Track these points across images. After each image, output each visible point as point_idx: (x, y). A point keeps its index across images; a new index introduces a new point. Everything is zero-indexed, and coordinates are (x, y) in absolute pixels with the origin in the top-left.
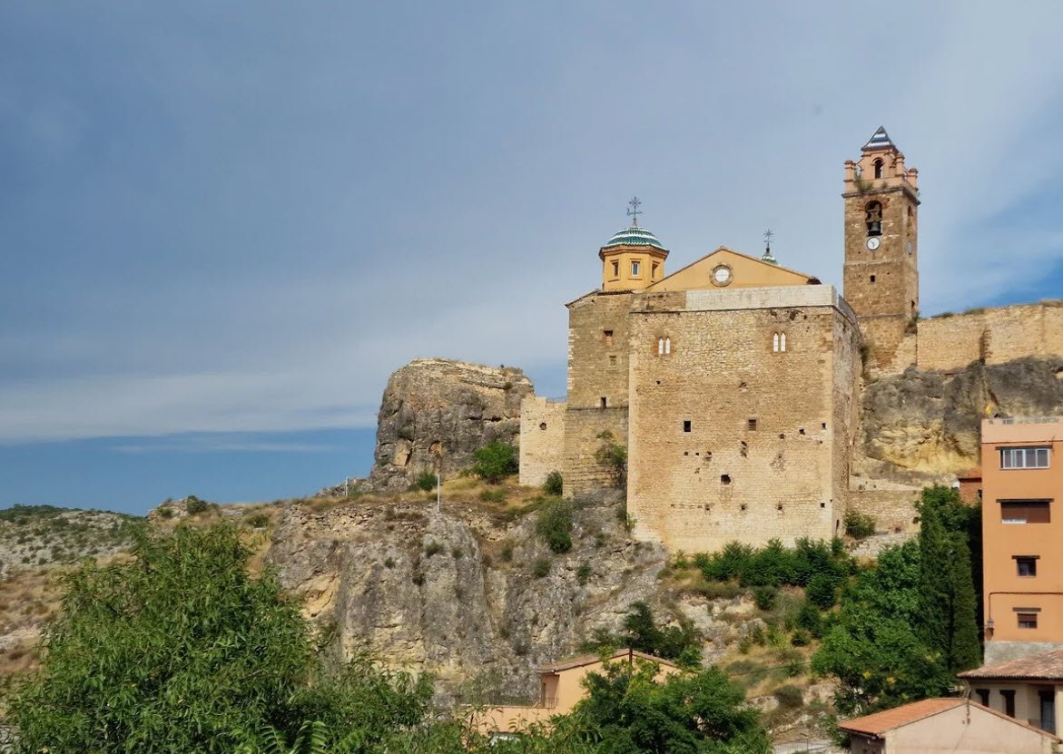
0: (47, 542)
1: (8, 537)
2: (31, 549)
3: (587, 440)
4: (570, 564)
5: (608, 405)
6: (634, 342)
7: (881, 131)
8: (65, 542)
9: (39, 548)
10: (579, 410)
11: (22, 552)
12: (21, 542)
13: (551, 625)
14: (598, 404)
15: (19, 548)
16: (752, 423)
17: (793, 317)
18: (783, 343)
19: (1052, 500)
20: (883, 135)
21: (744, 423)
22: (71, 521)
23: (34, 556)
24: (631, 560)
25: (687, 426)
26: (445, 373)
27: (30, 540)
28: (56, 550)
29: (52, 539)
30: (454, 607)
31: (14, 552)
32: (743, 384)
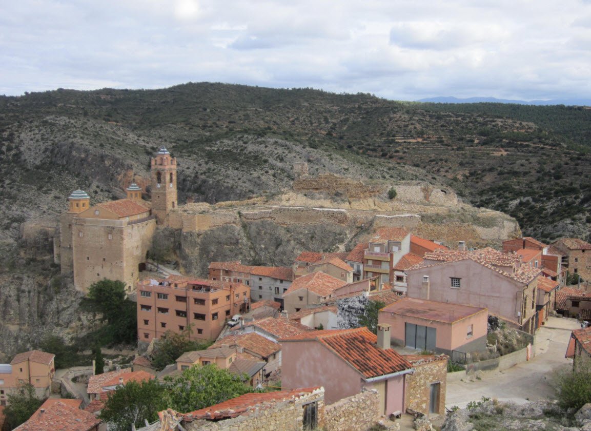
0: (40, 131)
1: (26, 129)
2: (34, 134)
3: (66, 257)
4: (58, 298)
6: (73, 232)
8: (46, 131)
9: (37, 134)
10: (64, 247)
11: (30, 136)
12: (30, 131)
13: (51, 317)
14: (69, 247)
15: (29, 134)
16: (104, 259)
17: (113, 229)
18: (111, 237)
19: (151, 306)
21: (102, 259)
22: (50, 121)
23: (35, 138)
24: (74, 297)
25: (88, 258)
26: (36, 225)
27: (33, 130)
28: (43, 135)
29: (42, 130)
30: (27, 309)
31: (28, 136)
32: (101, 248)
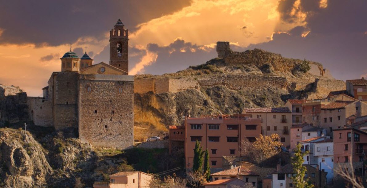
3: (63, 114)
5: (69, 104)
6: (81, 88)
7: (120, 20)
10: (60, 105)
16: (113, 112)
17: (124, 83)
18: (121, 90)
19: (202, 137)
20: (120, 22)
21: (111, 112)
25: (96, 112)
32: (111, 101)
